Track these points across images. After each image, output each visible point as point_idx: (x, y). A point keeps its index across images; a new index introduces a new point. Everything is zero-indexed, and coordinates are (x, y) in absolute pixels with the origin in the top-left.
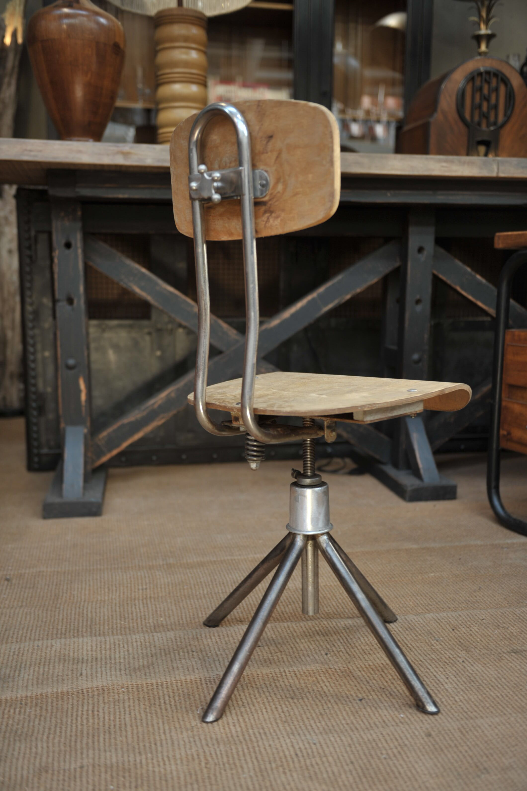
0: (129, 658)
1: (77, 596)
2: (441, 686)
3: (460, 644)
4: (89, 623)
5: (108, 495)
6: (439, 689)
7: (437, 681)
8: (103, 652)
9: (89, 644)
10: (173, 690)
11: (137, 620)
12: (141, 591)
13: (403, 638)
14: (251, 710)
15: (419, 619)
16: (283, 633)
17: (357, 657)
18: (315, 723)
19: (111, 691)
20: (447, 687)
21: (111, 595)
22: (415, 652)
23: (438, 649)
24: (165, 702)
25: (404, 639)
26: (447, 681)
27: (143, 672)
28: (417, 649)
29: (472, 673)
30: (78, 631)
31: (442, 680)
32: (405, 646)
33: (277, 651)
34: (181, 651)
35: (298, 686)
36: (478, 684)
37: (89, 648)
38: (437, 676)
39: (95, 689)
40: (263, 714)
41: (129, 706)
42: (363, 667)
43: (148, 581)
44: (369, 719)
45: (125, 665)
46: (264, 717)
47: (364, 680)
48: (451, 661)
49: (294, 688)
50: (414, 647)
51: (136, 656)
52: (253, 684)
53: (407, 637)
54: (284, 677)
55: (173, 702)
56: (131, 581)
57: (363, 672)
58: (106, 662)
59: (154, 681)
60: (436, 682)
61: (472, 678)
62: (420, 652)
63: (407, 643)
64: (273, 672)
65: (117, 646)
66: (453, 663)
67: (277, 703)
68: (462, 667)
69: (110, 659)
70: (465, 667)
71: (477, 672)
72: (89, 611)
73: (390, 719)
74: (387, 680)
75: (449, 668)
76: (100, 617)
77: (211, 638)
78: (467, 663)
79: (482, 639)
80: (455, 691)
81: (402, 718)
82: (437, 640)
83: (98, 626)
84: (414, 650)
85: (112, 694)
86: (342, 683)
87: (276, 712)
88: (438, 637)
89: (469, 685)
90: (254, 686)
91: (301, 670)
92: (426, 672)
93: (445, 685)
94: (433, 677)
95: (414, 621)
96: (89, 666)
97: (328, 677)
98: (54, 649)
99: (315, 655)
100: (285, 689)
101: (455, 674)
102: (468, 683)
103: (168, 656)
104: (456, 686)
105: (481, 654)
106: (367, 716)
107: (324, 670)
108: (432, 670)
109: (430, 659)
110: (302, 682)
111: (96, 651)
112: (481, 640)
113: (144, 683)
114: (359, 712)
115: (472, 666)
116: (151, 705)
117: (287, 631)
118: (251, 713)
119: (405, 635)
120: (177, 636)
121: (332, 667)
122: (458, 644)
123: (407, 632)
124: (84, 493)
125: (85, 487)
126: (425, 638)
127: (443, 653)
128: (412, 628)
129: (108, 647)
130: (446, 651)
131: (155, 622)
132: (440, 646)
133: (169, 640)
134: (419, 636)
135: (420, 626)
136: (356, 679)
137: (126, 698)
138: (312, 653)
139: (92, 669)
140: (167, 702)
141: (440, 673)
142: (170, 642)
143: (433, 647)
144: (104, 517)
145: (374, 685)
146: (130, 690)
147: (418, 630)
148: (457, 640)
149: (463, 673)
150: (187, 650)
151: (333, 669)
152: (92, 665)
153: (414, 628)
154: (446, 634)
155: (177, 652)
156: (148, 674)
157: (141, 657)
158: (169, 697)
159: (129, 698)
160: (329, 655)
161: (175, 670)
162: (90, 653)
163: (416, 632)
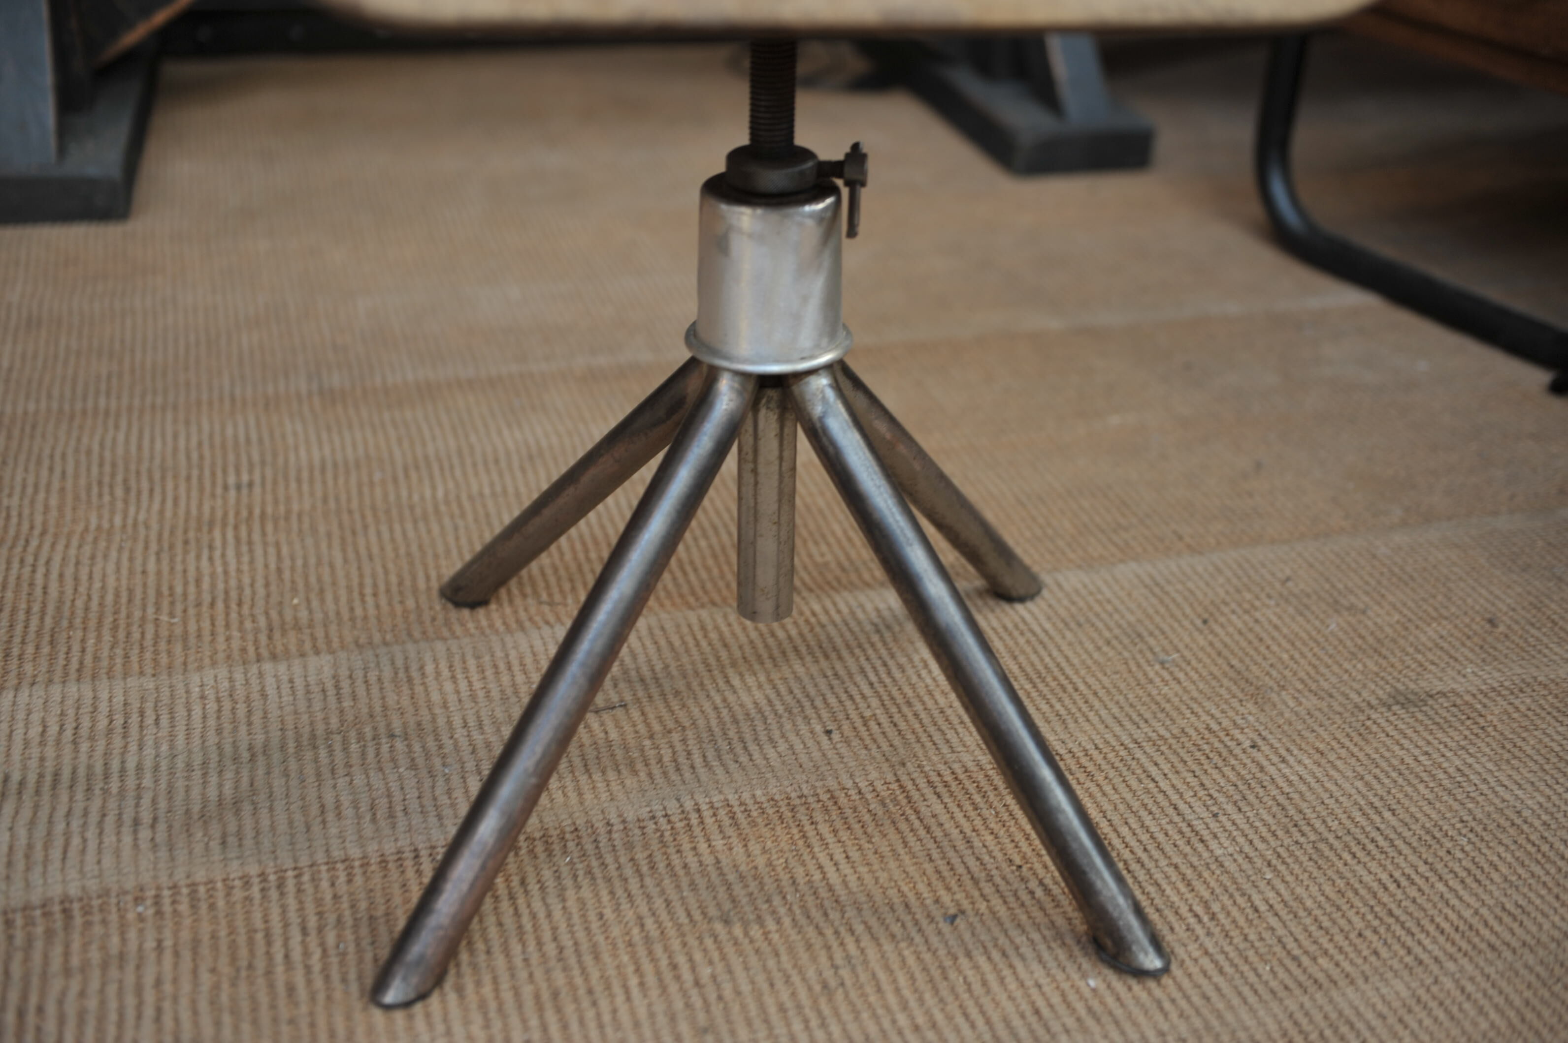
0: (172, 768)
1: (20, 515)
2: (1200, 847)
3: (1232, 674)
4: (48, 621)
5: (153, 148)
6: (1194, 860)
7: (1183, 825)
8: (84, 747)
9: (36, 717)
10: (319, 902)
11: (212, 604)
12: (232, 493)
13: (1061, 659)
14: (587, 980)
15: (1100, 583)
16: (687, 651)
17: (924, 738)
18: (807, 1028)
19: (97, 918)
20: (1219, 852)
21: (132, 510)
22: (1103, 713)
23: (1171, 695)
24: (287, 956)
25: (1064, 664)
26: (1213, 825)
27: (215, 830)
28: (1106, 699)
29: (1287, 789)
31: (1199, 826)
32: (1070, 688)
33: (671, 725)
34: (353, 734)
35: (743, 868)
36: (1313, 837)
37: (35, 731)
38: (1182, 806)
39: (38, 912)
40: (629, 999)
41: (158, 983)
42: (949, 778)
43: (256, 458)
44: (985, 1001)
45: (154, 801)
46: (633, 1013)
47: (955, 833)
48: (1217, 744)
49: (732, 877)
50: (1095, 694)
51: (197, 760)
52: (595, 863)
53: (1070, 654)
54: (697, 831)
56: (201, 457)
57: (948, 800)
58: (89, 789)
59: (253, 870)
60: (1181, 832)
61: (1292, 812)
62: (1115, 710)
63: (1075, 678)
64: (659, 814)
65: (135, 719)
66: (1225, 753)
67: (676, 944)
68: (1254, 769)
69: (106, 777)
70: (1262, 769)
71: (1303, 788)
72: (54, 575)
73: (1056, 1000)
75: (1215, 775)
76: (89, 597)
77: (453, 678)
78: (1265, 748)
79: (1297, 656)
80: (1246, 866)
81: (1094, 991)
82: (1162, 663)
83: (79, 634)
84: (1097, 704)
85: (98, 930)
86: (885, 849)
87: (673, 988)
88: (1164, 650)
89: (1288, 841)
90: (597, 871)
91: (750, 802)
92: (1148, 791)
93: (1213, 845)
94: (1170, 811)
95: (1084, 592)
96: (26, 813)
97: (838, 825)
99: (792, 737)
100: (701, 883)
101: (1237, 797)
102: (1280, 833)
103: (309, 755)
104: (1247, 849)
105: (1303, 713)
106: (977, 988)
107: (825, 797)
108: (1163, 785)
109: (1150, 739)
110: (754, 848)
111: (58, 742)
112: (1292, 658)
113: (219, 878)
114: (952, 975)
115: (1284, 761)
116: (238, 970)
117: (698, 645)
118: (590, 992)
119: (1065, 647)
120: (344, 672)
121: (849, 784)
122: (1225, 674)
123: (1069, 635)
124: (62, 150)
125: (63, 132)
126: (1126, 654)
127: (1188, 713)
128: (1082, 620)
129: (103, 723)
130: (1195, 706)
131: (274, 614)
132: (1173, 684)
133: (315, 689)
134: (1105, 649)
135: (1106, 611)
136: (928, 829)
137: (150, 944)
138: (781, 727)
139: (32, 823)
140: (297, 955)
141: (1188, 795)
142: (317, 697)
143: (1154, 692)
144: (135, 226)
145: (990, 853)
146: (167, 908)
147: (1100, 625)
148: (1220, 661)
149: (1261, 792)
150: (375, 729)
151: (852, 792)
152: (36, 807)
153: (1088, 620)
154: (1187, 640)
155: (338, 738)
156: (232, 840)
157: (213, 765)
158: (304, 931)
159: (159, 947)
160: (836, 736)
161: (330, 816)
162: (35, 752)
163: (1095, 635)
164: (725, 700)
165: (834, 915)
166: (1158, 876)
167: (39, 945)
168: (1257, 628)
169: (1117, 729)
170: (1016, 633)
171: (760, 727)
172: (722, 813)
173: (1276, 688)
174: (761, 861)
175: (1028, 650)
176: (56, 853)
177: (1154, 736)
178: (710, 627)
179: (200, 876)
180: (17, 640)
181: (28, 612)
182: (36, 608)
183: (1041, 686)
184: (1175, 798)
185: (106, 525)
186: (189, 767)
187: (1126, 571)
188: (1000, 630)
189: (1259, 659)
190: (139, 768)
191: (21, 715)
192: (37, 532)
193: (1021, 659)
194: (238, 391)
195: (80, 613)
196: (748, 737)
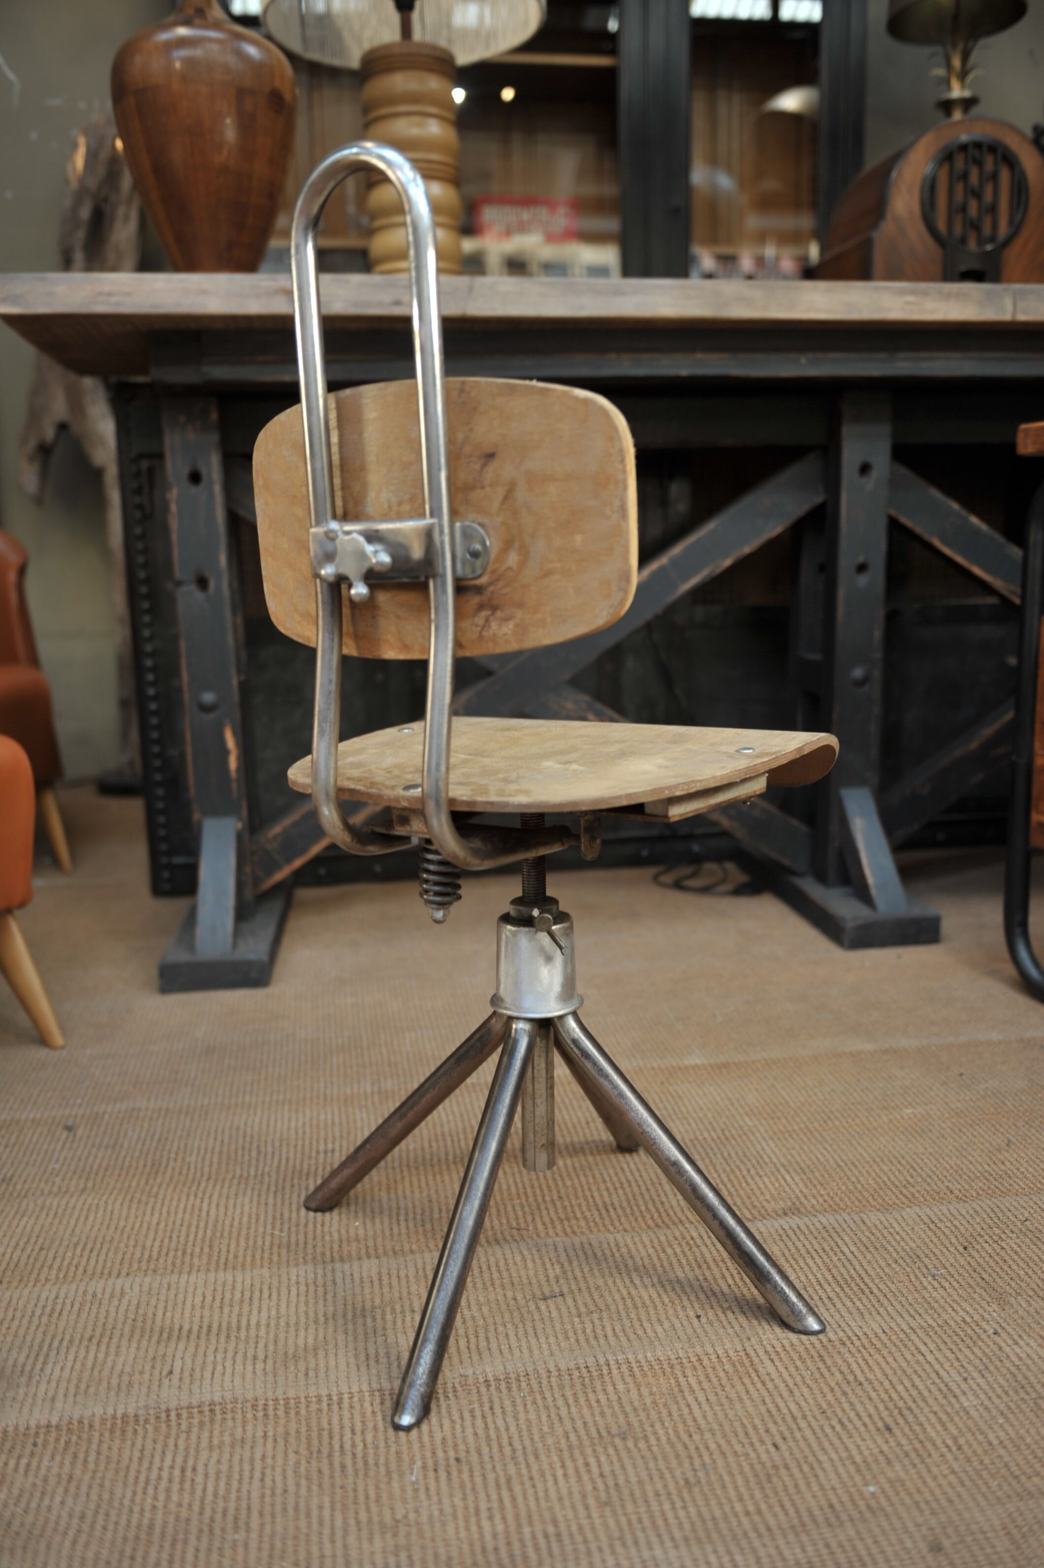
0: (277, 1325)
1: (196, 1168)
2: (953, 1400)
3: (983, 1284)
4: (209, 1232)
5: (286, 941)
6: (949, 1409)
7: (942, 1386)
8: (226, 1310)
9: (199, 1291)
10: (363, 1415)
11: (306, 1225)
12: (322, 1156)
13: (861, 1272)
14: (530, 1471)
15: (892, 1221)
16: (606, 1259)
18: (674, 1508)
19: (229, 1416)
20: (966, 1404)
21: (261, 1165)
22: (890, 1308)
23: (938, 1298)
24: (341, 1447)
25: (864, 1275)
26: (963, 1386)
27: (302, 1365)
28: (892, 1299)
29: (1017, 1363)
30: (184, 1253)
31: (953, 1386)
32: (867, 1291)
33: (592, 1308)
34: (388, 1309)
35: (636, 1404)
36: (1034, 1395)
37: (198, 1300)
38: (942, 1372)
39: (196, 1410)
40: (556, 1483)
41: (264, 1457)
42: (779, 1349)
43: (337, 1134)
44: (796, 1497)
45: (266, 1346)
46: (559, 1492)
47: (782, 1386)
48: (969, 1331)
49: (628, 1409)
50: (885, 1296)
51: (293, 1321)
52: (538, 1397)
53: (869, 1269)
54: (607, 1378)
55: (360, 1446)
56: (304, 1133)
57: (778, 1363)
58: (228, 1337)
59: (324, 1392)
60: (940, 1390)
61: (1020, 1378)
62: (899, 1307)
63: (871, 1285)
64: (582, 1366)
65: (257, 1294)
66: (975, 1337)
67: (589, 1451)
68: (995, 1348)
69: (239, 1328)
70: (1000, 1349)
71: (1029, 1362)
72: (214, 1205)
73: (845, 1498)
74: (833, 1384)
75: (967, 1352)
76: (233, 1219)
78: (1004, 1335)
79: (1030, 1273)
80: (985, 1414)
81: (873, 1494)
82: (933, 1276)
83: (226, 1241)
84: (886, 1302)
85: (230, 1423)
86: (733, 1395)
87: (585, 1477)
88: (935, 1267)
89: (1015, 1398)
90: (540, 1402)
91: (643, 1361)
92: (918, 1362)
93: (963, 1399)
94: (934, 1376)
95: (880, 1227)
96: (191, 1349)
97: (702, 1378)
98: (125, 1302)
99: (674, 1320)
100: (608, 1412)
101: (981, 1367)
102: (1011, 1392)
103: (360, 1321)
104: (987, 1402)
105: (1032, 1311)
106: (792, 1490)
107: (694, 1359)
108: (930, 1358)
109: (922, 1327)
110: (645, 1391)
111: (211, 1307)
112: (1027, 1274)
113: (302, 1395)
114: (775, 1480)
115: (1016, 1343)
116: (311, 1453)
117: (613, 1255)
118: (531, 1478)
119: (865, 1264)
120: (384, 1271)
121: (711, 1351)
122: (978, 1284)
123: (869, 1256)
124: (235, 945)
125: (237, 933)
126: (908, 1269)
127: (950, 1310)
128: (878, 1246)
129: (238, 1296)
130: (955, 1306)
131: (343, 1232)
132: (941, 1291)
133: (366, 1280)
134: (893, 1265)
135: (895, 1240)
136: (763, 1383)
137: (260, 1434)
138: (666, 1313)
139: (195, 1355)
140: (348, 1446)
141: (947, 1365)
142: (367, 1285)
143: (927, 1295)
144: (273, 989)
145: (805, 1400)
146: (271, 1412)
147: (891, 1249)
148: (975, 1275)
149: (999, 1364)
150: (402, 1306)
151: (713, 1357)
152: (197, 1346)
153: (882, 1246)
154: (952, 1261)
155: (379, 1311)
156: (311, 1374)
157: (302, 1324)
158: (353, 1432)
159: (265, 1436)
160: (703, 1320)
161: (372, 1362)
162: (198, 1312)
163: (887, 1256)
164: (629, 1293)
165: (696, 1437)
166: (922, 1419)
167: (195, 1430)
168: (1003, 1253)
169: (899, 1320)
170: (831, 1254)
171: (652, 1312)
172: (624, 1367)
173: (1014, 1294)
174: (648, 1400)
175: (839, 1265)
176: (208, 1374)
177: (925, 1325)
178: (622, 1245)
179: (291, 1394)
180: (190, 1244)
181: (197, 1227)
182: (202, 1225)
183: (847, 1290)
184: (937, 1367)
185: (245, 1174)
186: (288, 1325)
187: (910, 1212)
188: (820, 1251)
189: (1003, 1275)
190: (258, 1324)
191: (191, 1290)
192: (205, 1178)
193: (834, 1271)
194: (328, 1092)
195: (227, 1228)
196: (644, 1318)
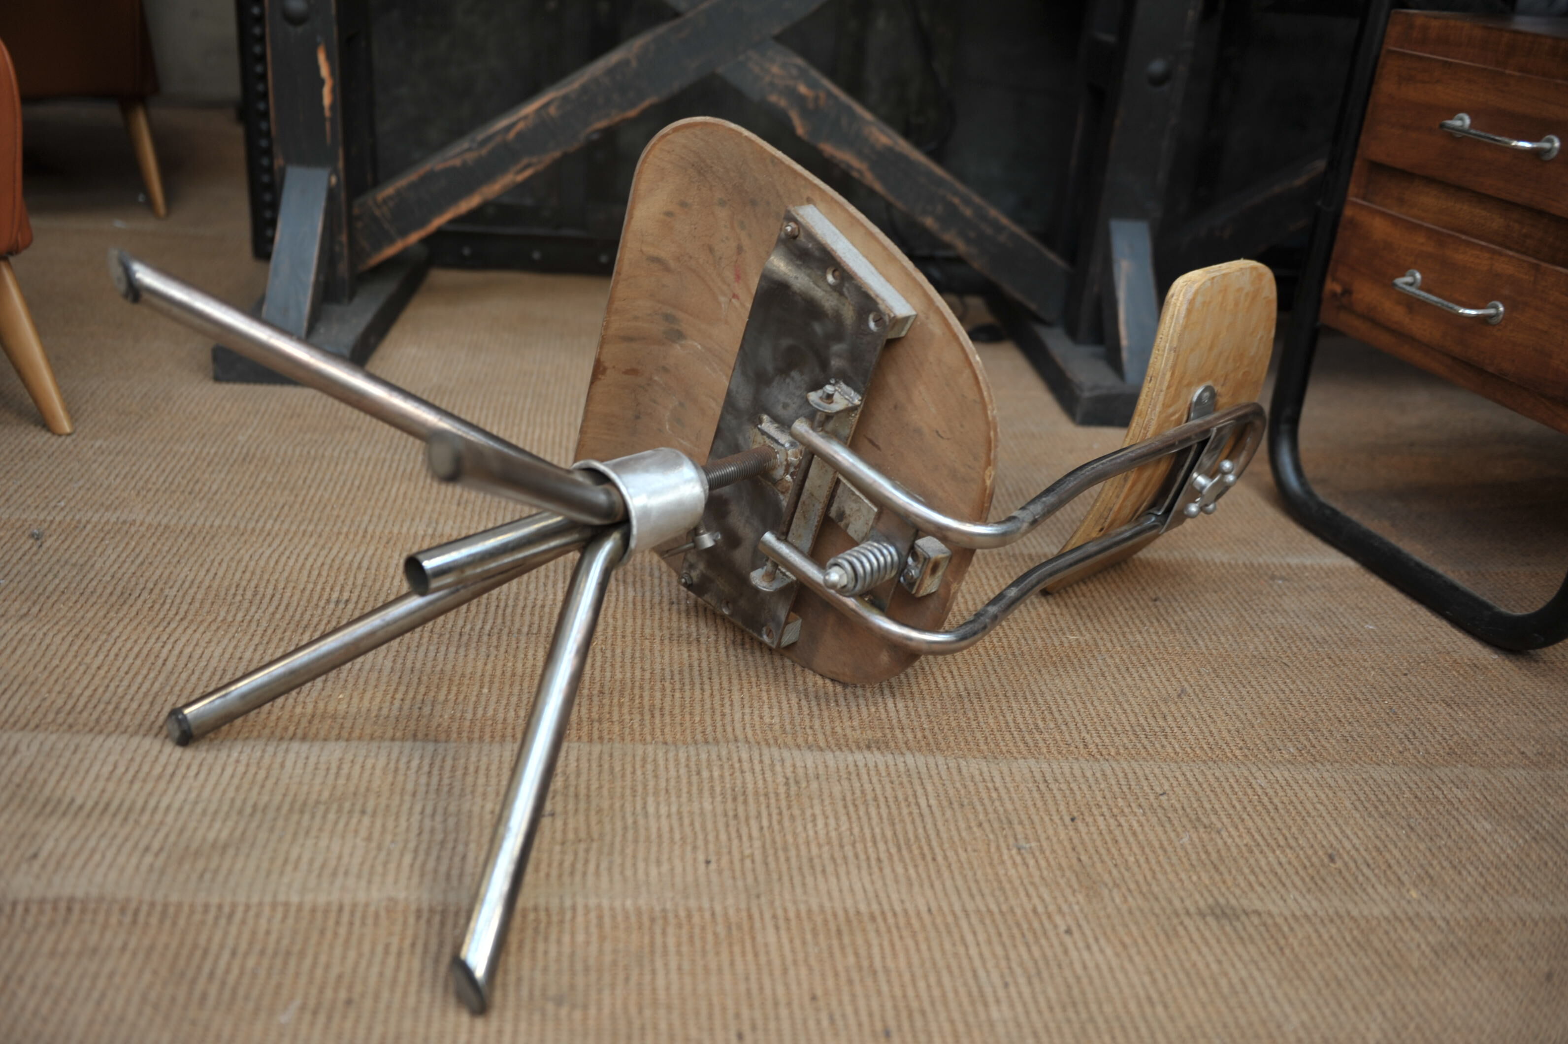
0: (191, 811)
3: (1077, 866)
9: (111, 761)
13: (932, 832)
15: (996, 773)
16: (623, 776)
17: (786, 879)
19: (88, 917)
22: (948, 883)
23: (1014, 878)
24: (212, 972)
25: (933, 837)
26: (1002, 993)
27: (200, 865)
28: (956, 871)
29: (1079, 972)
31: (988, 991)
32: (929, 857)
33: (583, 836)
35: (591, 960)
36: (1084, 1018)
37: (107, 772)
38: (981, 973)
39: (49, 906)
41: (112, 974)
42: (791, 916)
45: (167, 835)
47: (777, 961)
48: (1036, 925)
49: (578, 966)
50: (949, 866)
51: (212, 809)
53: (942, 829)
54: (567, 925)
55: (235, 974)
57: (783, 933)
58: (125, 819)
59: (215, 901)
61: (1075, 992)
62: (960, 882)
63: (937, 850)
66: (1039, 933)
68: (1059, 950)
69: (144, 810)
70: (1066, 952)
71: (1094, 973)
74: (840, 968)
75: (1023, 950)
78: (1077, 935)
79: (1142, 861)
82: (1019, 849)
84: (946, 875)
85: (86, 927)
86: (713, 965)
88: (1026, 838)
89: (1061, 1017)
91: (619, 908)
92: (956, 955)
93: (993, 1009)
94: (969, 975)
95: (978, 779)
96: (73, 830)
97: (684, 939)
99: (677, 863)
100: (553, 968)
101: (1033, 973)
102: (1056, 1009)
103: (295, 818)
104: (1020, 1018)
105: (1125, 910)
107: (682, 915)
108: (973, 951)
109: (978, 912)
111: (119, 782)
112: (1137, 862)
115: (1088, 948)
117: (634, 773)
119: (940, 824)
120: (348, 759)
121: (707, 907)
122: (1071, 867)
123: (949, 813)
126: (991, 836)
127: (1022, 894)
128: (966, 802)
130: (1031, 890)
131: (321, 704)
132: (1022, 869)
134: (975, 829)
135: (990, 797)
136: (756, 955)
137: (118, 944)
138: (671, 851)
139: (73, 840)
140: (220, 972)
141: (990, 964)
142: (321, 773)
143: (1001, 872)
145: (799, 984)
146: (141, 919)
147: (979, 808)
148: (1072, 855)
149: (1055, 970)
150: (353, 805)
151: (707, 914)
152: (82, 827)
153: (971, 803)
154: (1051, 832)
155: (323, 807)
156: (209, 876)
157: (222, 814)
158: (233, 954)
159: (124, 947)
160: (713, 867)
161: (289, 868)
163: (971, 817)
164: (635, 823)
167: (41, 930)
168: (1117, 832)
169: (954, 898)
170: (903, 805)
171: (654, 849)
172: (593, 915)
173: (1110, 886)
174: (608, 957)
175: (908, 820)
176: (79, 863)
177: (983, 909)
179: (175, 898)
183: (905, 852)
184: (977, 963)
186: (204, 813)
187: (1022, 766)
188: (891, 800)
189: (1107, 859)
190: (168, 808)
193: (898, 827)
194: (371, 529)
196: (641, 855)
